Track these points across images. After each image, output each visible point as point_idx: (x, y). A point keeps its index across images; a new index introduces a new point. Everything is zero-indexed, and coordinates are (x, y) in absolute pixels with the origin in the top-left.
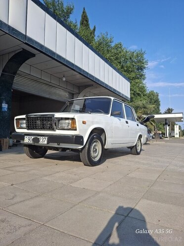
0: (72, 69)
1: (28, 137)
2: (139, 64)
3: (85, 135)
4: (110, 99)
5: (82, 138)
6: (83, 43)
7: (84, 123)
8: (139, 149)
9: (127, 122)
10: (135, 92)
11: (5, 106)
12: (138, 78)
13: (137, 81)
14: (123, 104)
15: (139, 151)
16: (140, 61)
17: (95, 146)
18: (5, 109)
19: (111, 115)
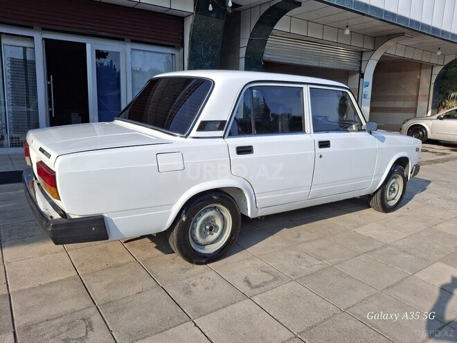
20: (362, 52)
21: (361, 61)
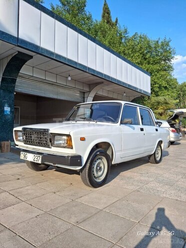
0: (76, 68)
1: (24, 153)
2: (165, 54)
3: (84, 154)
4: (121, 104)
5: (80, 157)
6: (89, 38)
7: (83, 139)
8: (158, 157)
9: (142, 130)
10: (160, 85)
11: (7, 109)
12: (165, 70)
13: (162, 73)
14: (138, 108)
15: (158, 159)
16: (166, 51)
17: (99, 163)
18: (8, 112)
19: (121, 123)
20: (84, 93)
21: (84, 98)
